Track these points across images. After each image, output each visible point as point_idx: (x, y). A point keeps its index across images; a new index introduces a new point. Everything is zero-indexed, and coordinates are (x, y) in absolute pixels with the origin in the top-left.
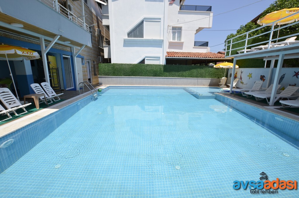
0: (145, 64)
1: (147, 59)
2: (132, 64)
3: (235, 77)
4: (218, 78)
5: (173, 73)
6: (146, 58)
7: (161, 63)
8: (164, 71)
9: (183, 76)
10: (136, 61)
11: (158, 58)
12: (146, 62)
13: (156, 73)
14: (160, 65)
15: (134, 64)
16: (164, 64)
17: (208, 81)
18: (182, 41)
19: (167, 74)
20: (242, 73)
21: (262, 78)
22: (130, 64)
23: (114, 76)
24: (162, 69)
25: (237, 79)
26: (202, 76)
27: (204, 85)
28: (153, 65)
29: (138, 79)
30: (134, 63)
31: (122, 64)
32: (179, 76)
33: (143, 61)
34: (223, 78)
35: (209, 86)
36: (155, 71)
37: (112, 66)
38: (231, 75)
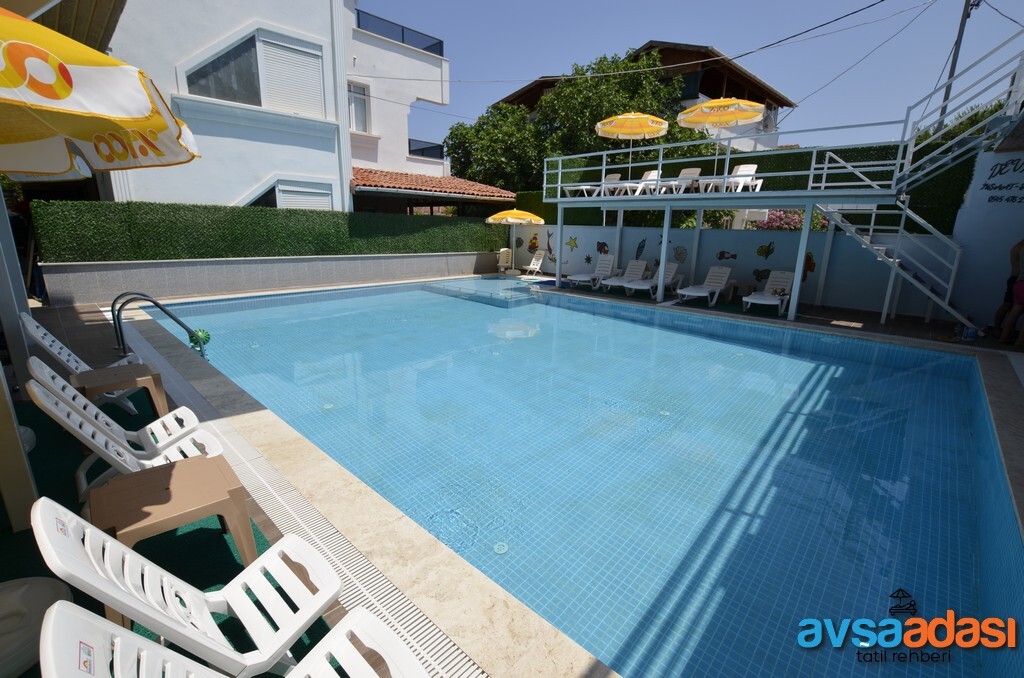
0: (279, 207)
1: (284, 191)
2: (225, 208)
3: (533, 248)
4: (492, 250)
5: (380, 240)
6: (281, 187)
7: (338, 208)
8: (351, 236)
9: (407, 249)
10: (240, 196)
11: (325, 189)
12: (283, 202)
13: (325, 244)
14: (334, 214)
15: (234, 209)
16: (347, 210)
17: (470, 259)
18: (374, 132)
19: (361, 242)
20: (549, 236)
21: (602, 248)
22: (217, 209)
24: (345, 228)
25: (541, 252)
26: (454, 246)
27: (463, 273)
28: (312, 212)
29: (260, 266)
30: (232, 204)
31: (175, 208)
32: (396, 249)
33: (268, 198)
34: (502, 250)
35: (475, 273)
36: (320, 234)
37: (124, 216)
38: (519, 242)
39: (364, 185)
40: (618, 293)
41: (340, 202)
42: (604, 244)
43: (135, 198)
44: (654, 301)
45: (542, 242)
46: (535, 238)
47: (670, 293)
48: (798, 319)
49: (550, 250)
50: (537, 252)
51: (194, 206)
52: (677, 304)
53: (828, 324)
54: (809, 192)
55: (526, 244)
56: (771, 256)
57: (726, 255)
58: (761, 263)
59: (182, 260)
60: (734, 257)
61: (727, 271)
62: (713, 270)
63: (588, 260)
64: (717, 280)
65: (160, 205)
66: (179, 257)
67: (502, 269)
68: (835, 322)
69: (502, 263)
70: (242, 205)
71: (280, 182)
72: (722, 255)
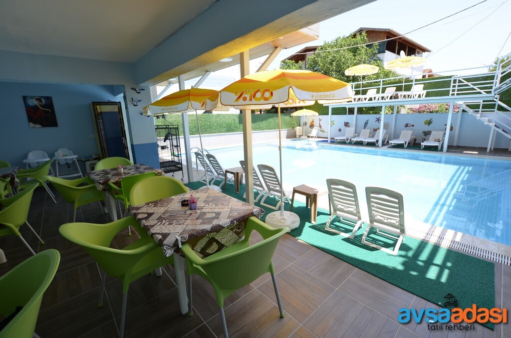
3: (312, 126)
9: (260, 128)
13: (230, 128)
14: (233, 115)
20: (320, 120)
21: (347, 124)
22: (193, 115)
24: (237, 121)
25: (316, 128)
28: (225, 115)
34: (297, 128)
35: (287, 138)
36: (228, 124)
38: (306, 124)
42: (348, 123)
44: (378, 147)
45: (316, 123)
46: (313, 122)
48: (447, 151)
49: (320, 126)
50: (314, 128)
52: (389, 147)
53: (462, 153)
54: (450, 96)
55: (308, 125)
56: (431, 125)
57: (409, 125)
58: (427, 128)
60: (413, 126)
61: (410, 132)
62: (403, 132)
63: (340, 130)
64: (406, 137)
67: (297, 136)
68: (465, 152)
69: (298, 134)
72: (407, 125)
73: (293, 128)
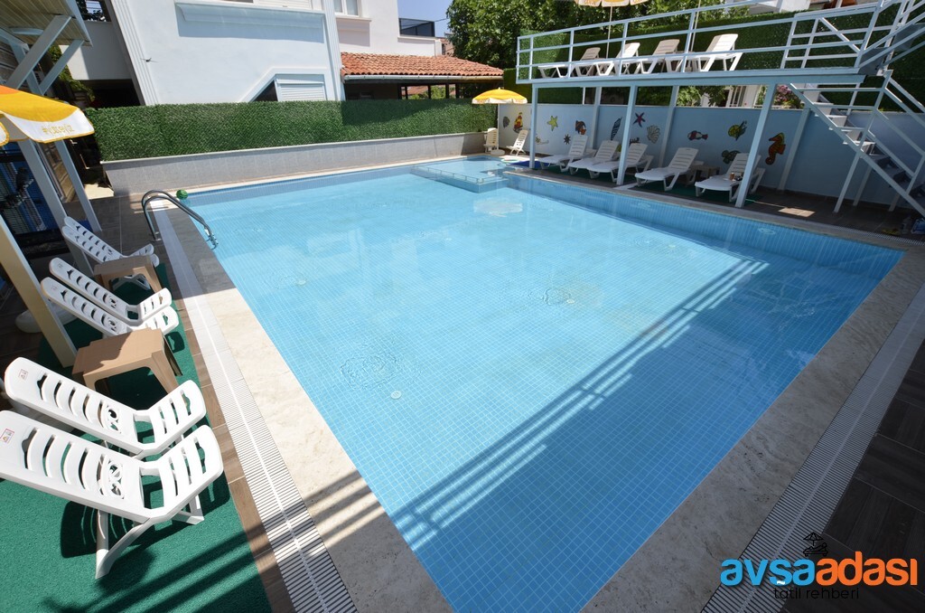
0: (279, 100)
1: (282, 85)
2: (234, 104)
3: (518, 127)
5: (372, 126)
6: (279, 81)
7: (331, 98)
8: (345, 123)
9: (397, 133)
10: (245, 94)
11: (317, 80)
12: (283, 95)
13: (322, 132)
14: (328, 104)
15: (241, 105)
16: (339, 100)
17: (457, 140)
18: (366, 14)
19: (355, 129)
21: (580, 127)
22: (227, 106)
23: (171, 154)
24: (339, 117)
25: (524, 132)
26: (443, 128)
27: (451, 154)
28: (308, 103)
29: (269, 156)
30: (239, 101)
31: (194, 108)
32: (387, 134)
33: (269, 94)
34: (490, 130)
35: (462, 154)
36: (318, 124)
37: (155, 118)
38: (506, 122)
39: (352, 74)
40: (583, 176)
41: (333, 92)
42: (582, 124)
43: (161, 102)
44: (614, 185)
46: (520, 117)
47: (630, 176)
48: (746, 205)
50: (521, 132)
51: (208, 105)
53: (775, 212)
54: (782, 71)
57: (698, 135)
58: (730, 144)
59: (206, 153)
60: (705, 137)
61: (694, 152)
62: (681, 152)
63: (567, 139)
64: (682, 162)
65: (182, 106)
66: (203, 151)
67: (490, 149)
68: (785, 210)
69: (489, 144)
70: (247, 101)
71: (277, 76)
72: (693, 136)
73: (480, 131)
